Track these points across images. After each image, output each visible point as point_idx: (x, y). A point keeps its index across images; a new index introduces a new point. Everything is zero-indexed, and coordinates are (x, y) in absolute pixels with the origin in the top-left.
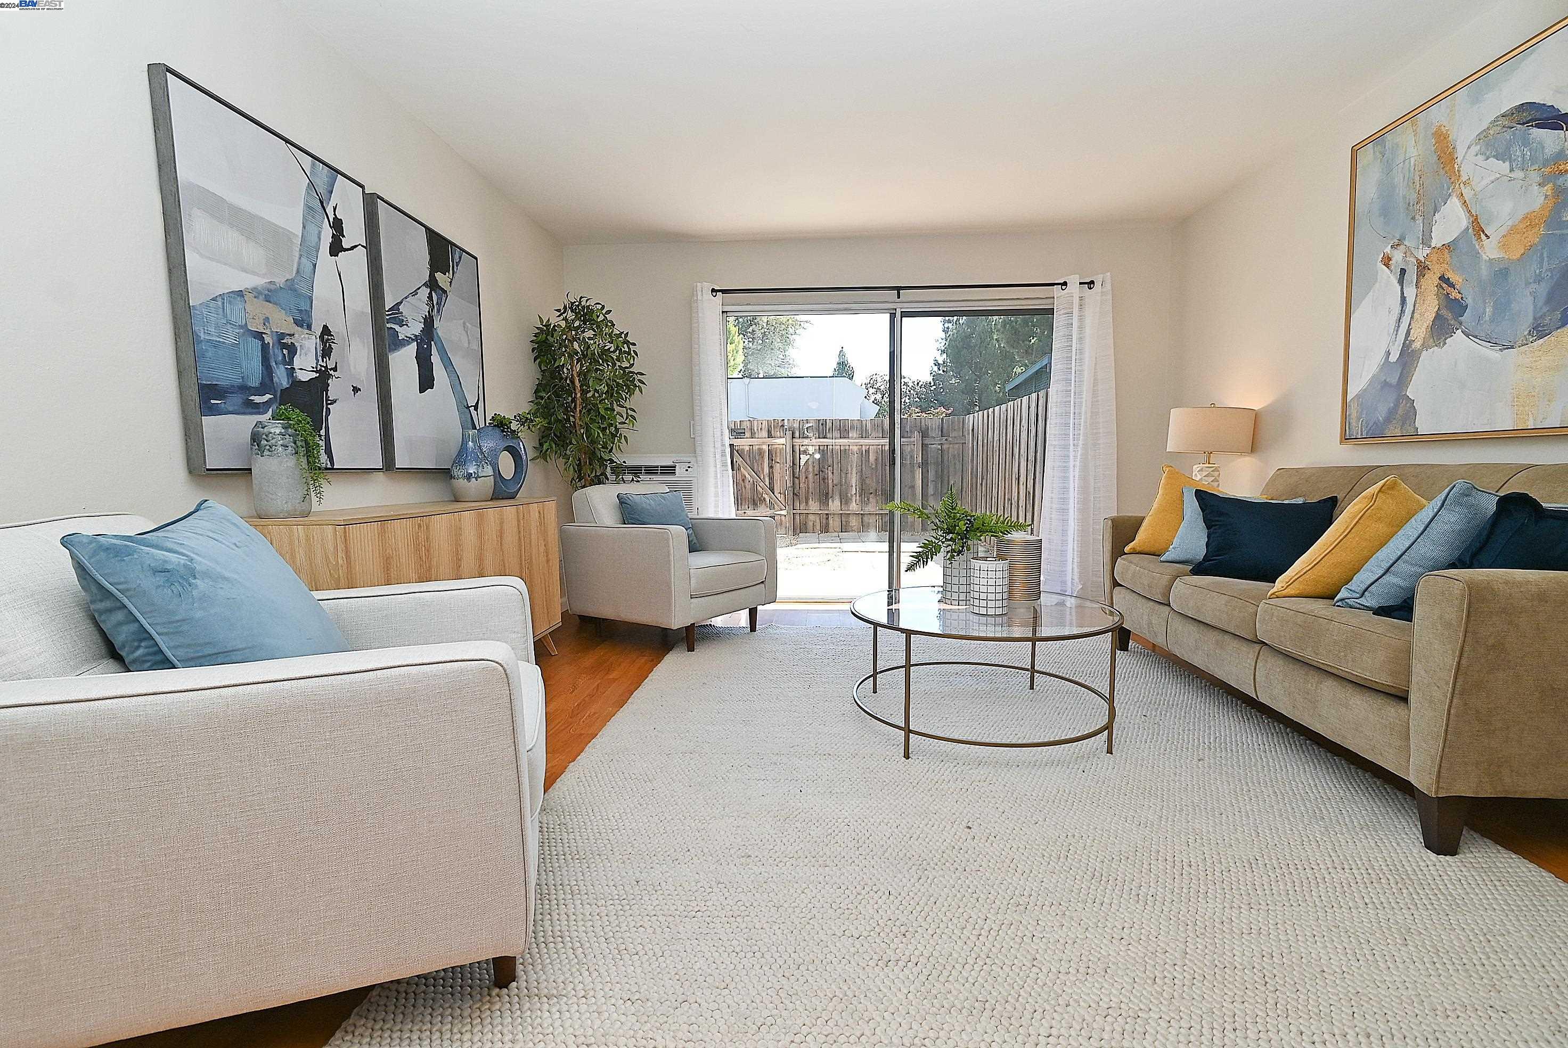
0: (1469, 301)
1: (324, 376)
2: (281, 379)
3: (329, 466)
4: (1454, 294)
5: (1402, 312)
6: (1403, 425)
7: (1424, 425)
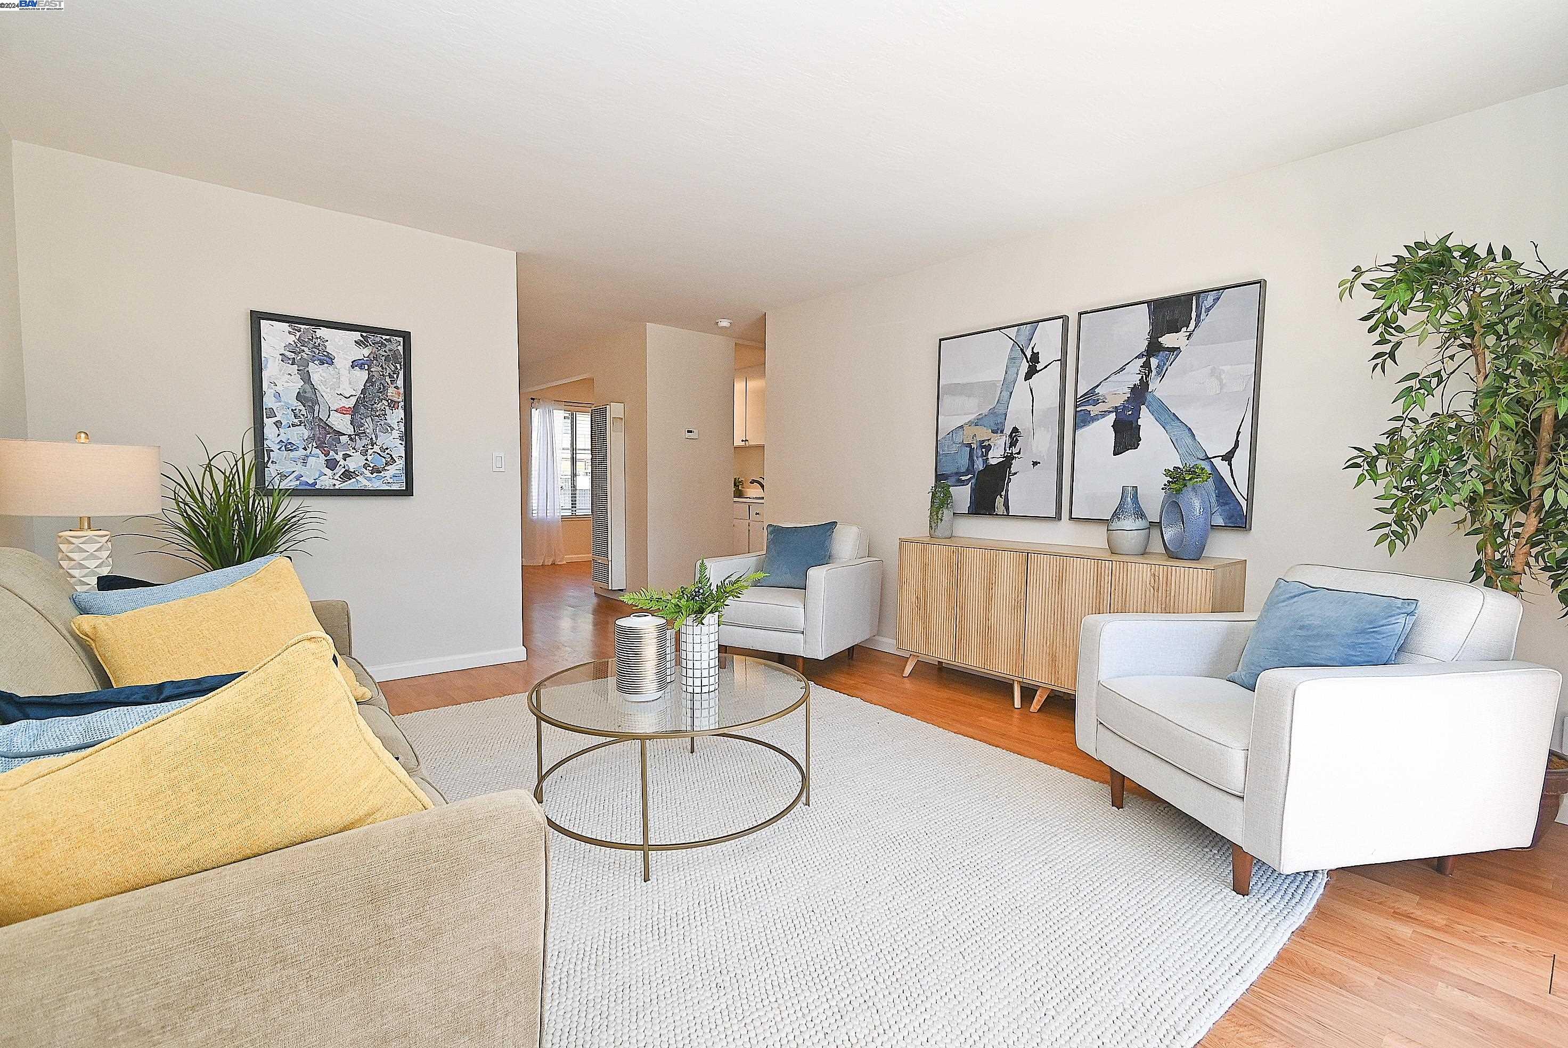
1: (1008, 459)
2: (979, 465)
3: (1005, 513)
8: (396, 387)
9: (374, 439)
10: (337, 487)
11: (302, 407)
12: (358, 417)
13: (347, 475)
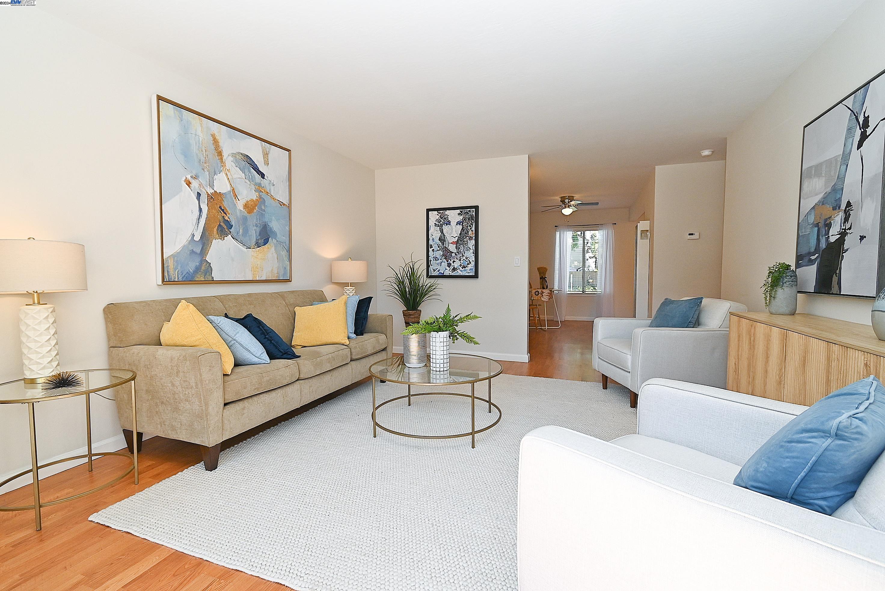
0: (233, 223)
1: (843, 235)
2: (823, 244)
3: (838, 292)
4: (226, 218)
5: (200, 216)
6: (205, 275)
7: (216, 275)
8: (472, 231)
9: (464, 254)
10: (451, 274)
11: (440, 243)
12: (458, 245)
13: (454, 269)
